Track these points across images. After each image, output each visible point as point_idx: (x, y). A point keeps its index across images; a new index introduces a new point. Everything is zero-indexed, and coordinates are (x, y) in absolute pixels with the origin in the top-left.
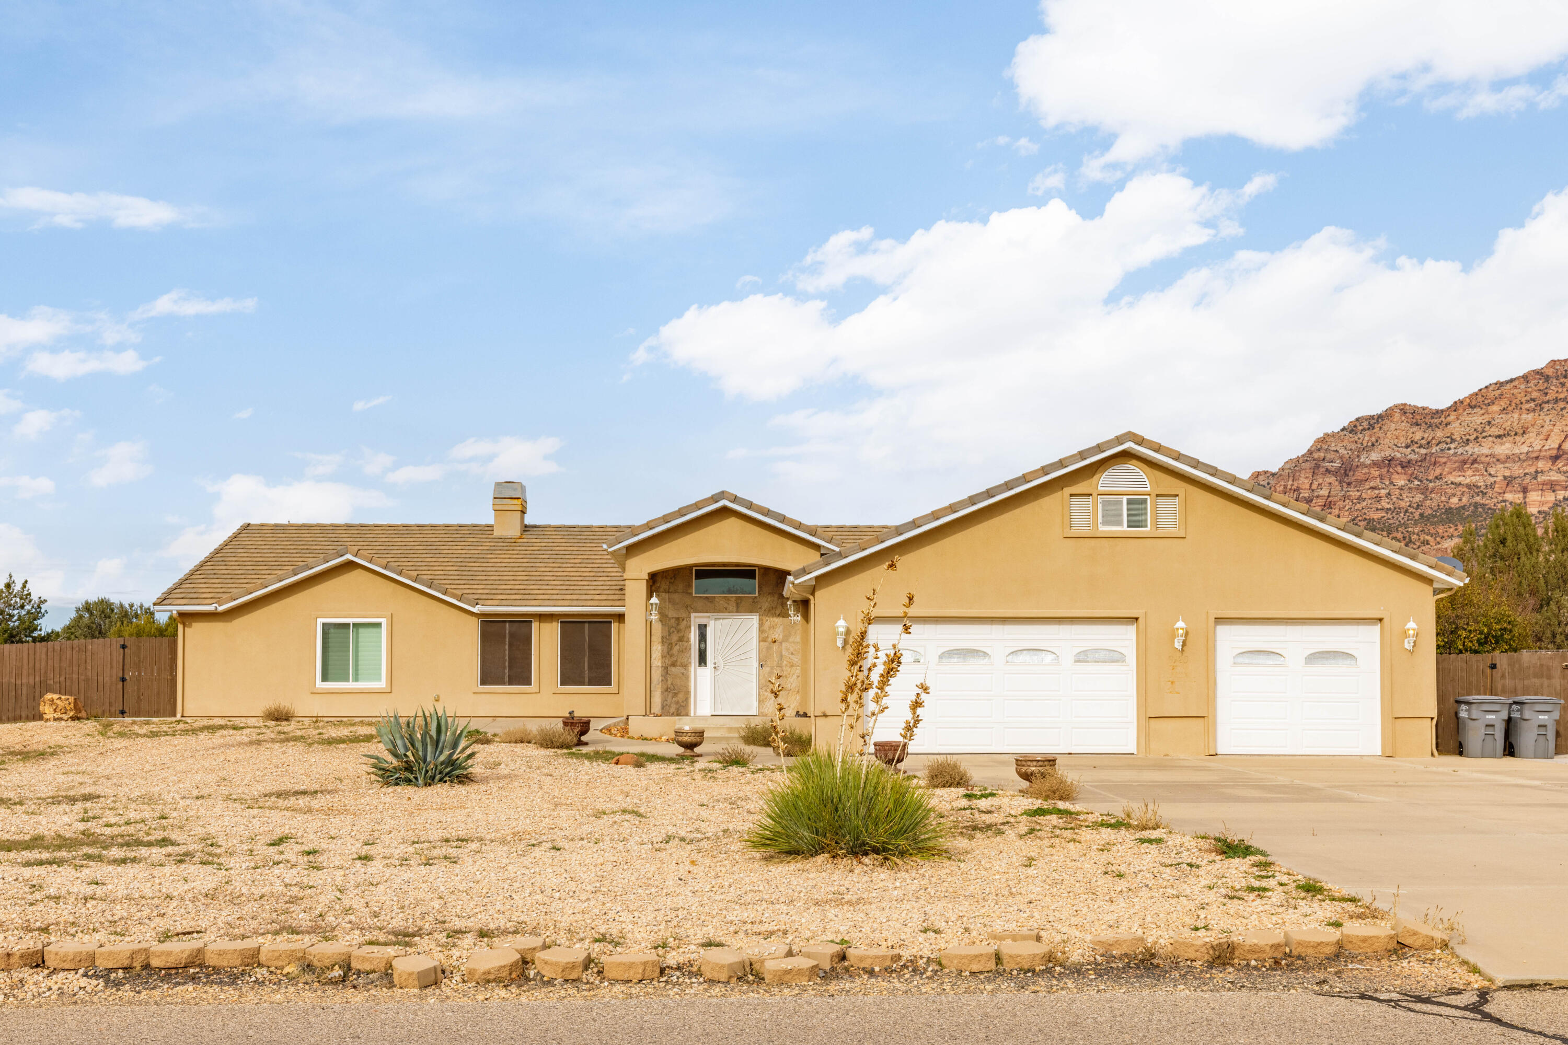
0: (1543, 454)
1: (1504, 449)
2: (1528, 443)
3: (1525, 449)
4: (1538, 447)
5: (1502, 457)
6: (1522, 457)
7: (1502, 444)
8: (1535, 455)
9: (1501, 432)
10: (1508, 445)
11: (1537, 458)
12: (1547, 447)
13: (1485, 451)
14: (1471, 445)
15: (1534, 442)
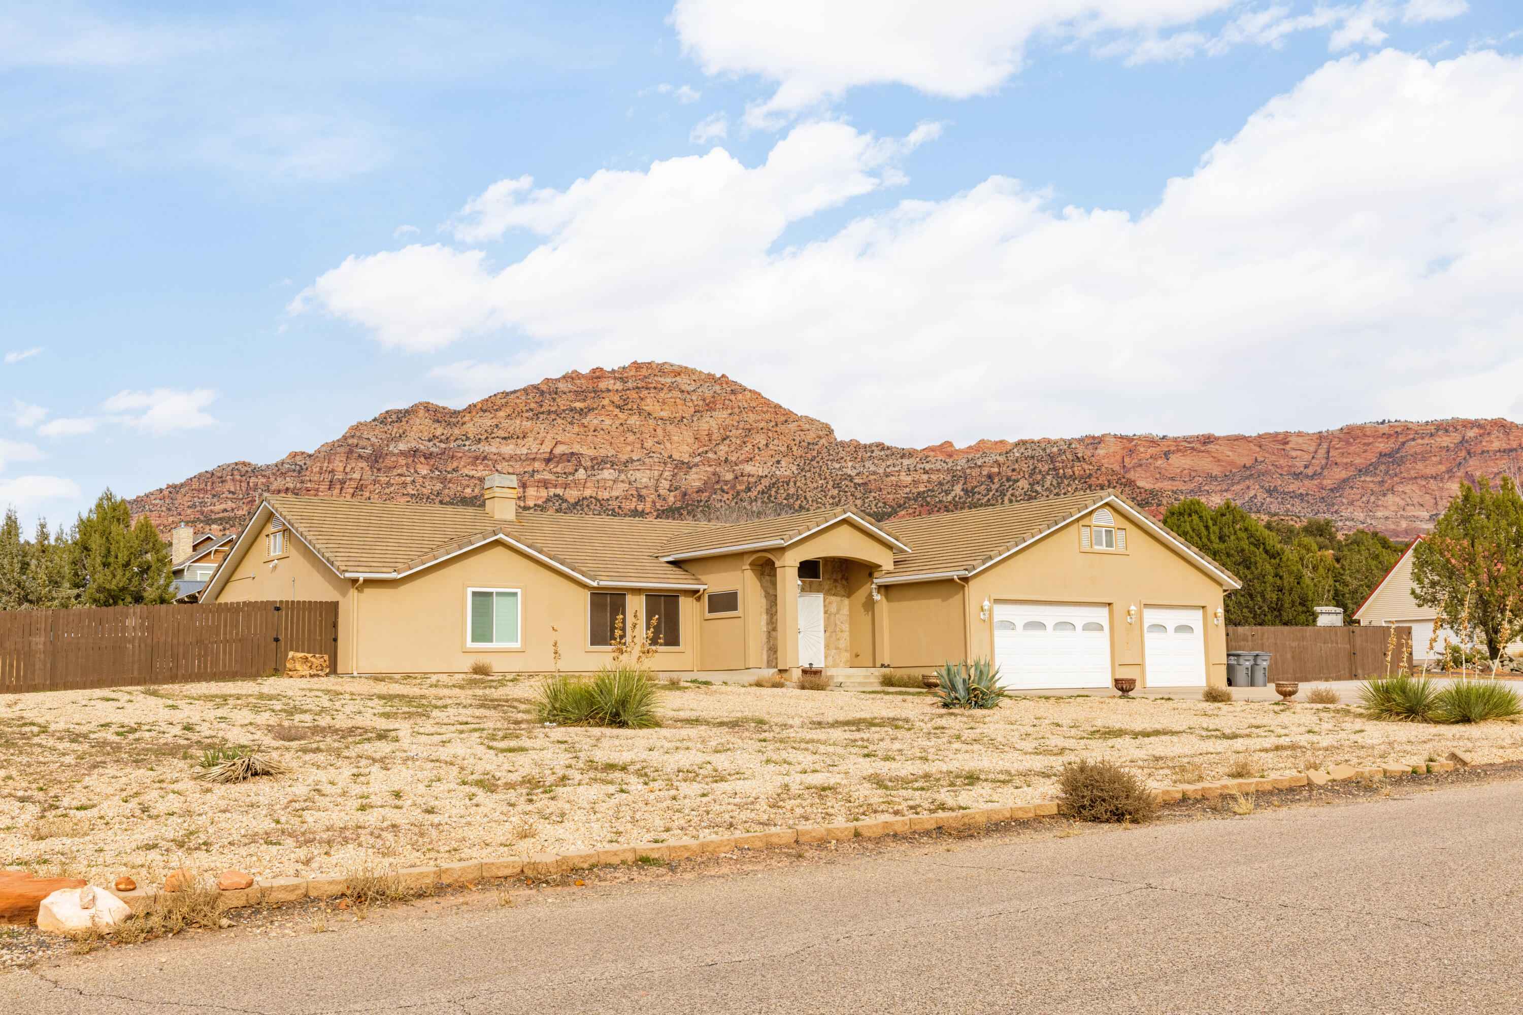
0: (539, 456)
1: (508, 449)
2: (527, 446)
3: (525, 451)
4: (535, 451)
5: (507, 456)
6: (522, 457)
7: (507, 445)
8: (532, 456)
9: (506, 435)
10: (512, 446)
11: (534, 459)
12: (541, 451)
13: (494, 450)
14: (482, 443)
15: (529, 446)
